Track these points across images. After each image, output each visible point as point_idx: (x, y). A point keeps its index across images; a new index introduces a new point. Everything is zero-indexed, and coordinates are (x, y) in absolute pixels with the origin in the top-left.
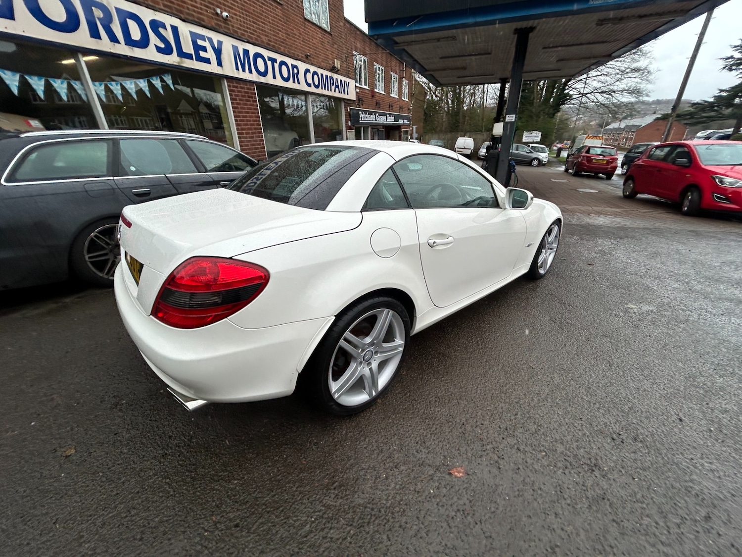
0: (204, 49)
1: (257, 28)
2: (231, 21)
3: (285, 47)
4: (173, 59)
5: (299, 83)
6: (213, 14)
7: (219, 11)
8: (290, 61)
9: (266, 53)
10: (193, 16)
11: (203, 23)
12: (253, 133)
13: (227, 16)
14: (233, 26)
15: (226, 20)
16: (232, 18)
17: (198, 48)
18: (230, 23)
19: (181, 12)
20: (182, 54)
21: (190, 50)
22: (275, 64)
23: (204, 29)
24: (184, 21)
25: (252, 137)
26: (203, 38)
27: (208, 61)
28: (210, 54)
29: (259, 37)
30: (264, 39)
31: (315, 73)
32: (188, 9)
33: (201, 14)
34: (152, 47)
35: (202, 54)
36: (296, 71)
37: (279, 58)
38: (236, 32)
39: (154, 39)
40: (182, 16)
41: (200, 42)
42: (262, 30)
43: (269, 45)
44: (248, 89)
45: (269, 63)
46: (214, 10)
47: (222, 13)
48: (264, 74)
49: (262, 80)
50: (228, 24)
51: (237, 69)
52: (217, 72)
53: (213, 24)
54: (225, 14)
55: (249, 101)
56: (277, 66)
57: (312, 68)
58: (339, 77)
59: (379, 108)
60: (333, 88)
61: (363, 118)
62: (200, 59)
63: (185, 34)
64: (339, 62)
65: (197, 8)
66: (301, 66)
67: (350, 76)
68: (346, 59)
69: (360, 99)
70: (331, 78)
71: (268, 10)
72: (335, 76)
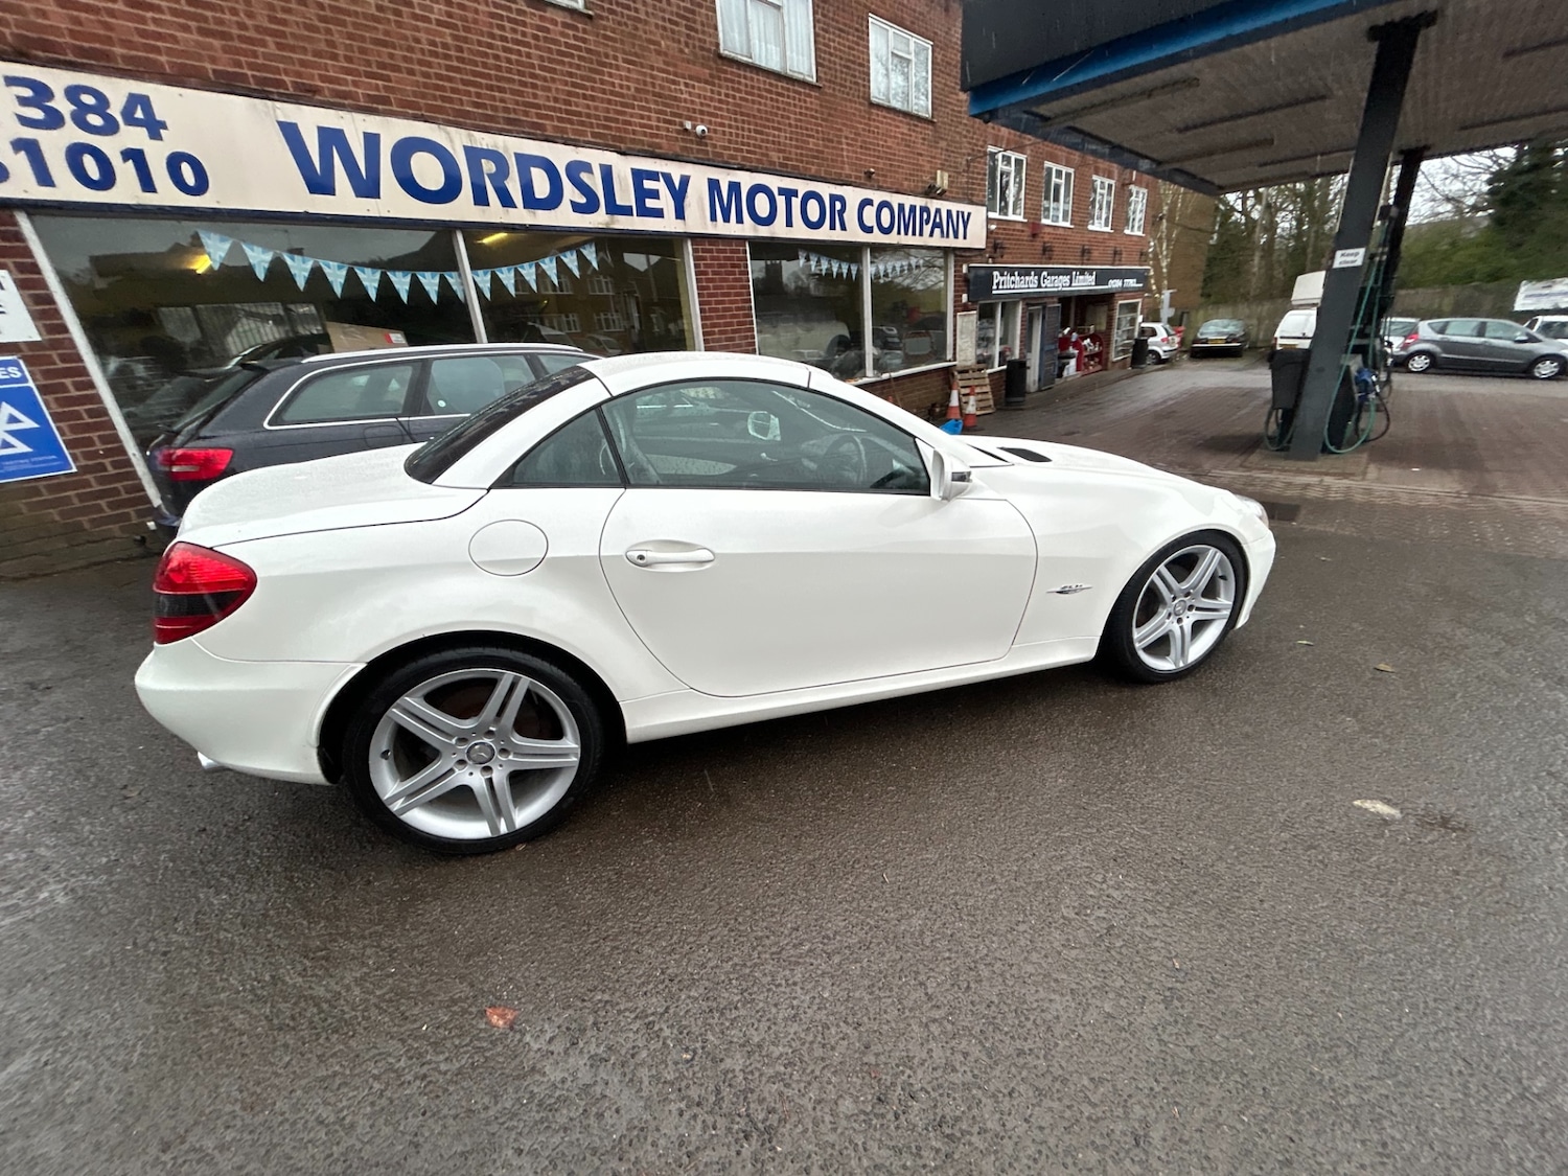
0: (655, 194)
1: (764, 141)
2: (710, 138)
3: (819, 165)
4: (599, 219)
5: (843, 228)
6: (678, 132)
7: (688, 125)
8: (826, 190)
9: (774, 182)
10: (642, 142)
11: (657, 151)
12: (734, 331)
13: (703, 130)
14: (715, 146)
15: (702, 138)
16: (714, 132)
17: (642, 194)
18: (708, 142)
19: (621, 140)
20: (614, 209)
21: (630, 200)
22: (793, 199)
23: (659, 161)
24: (623, 153)
25: (732, 339)
26: (653, 176)
27: (659, 213)
28: (666, 202)
29: (767, 155)
30: (776, 157)
31: (884, 204)
32: (634, 132)
33: (657, 136)
34: (566, 205)
35: (650, 203)
36: (838, 206)
37: (802, 187)
38: (720, 155)
39: (570, 193)
40: (623, 146)
41: (648, 184)
42: (774, 143)
43: (786, 166)
44: (732, 251)
45: (781, 201)
46: (682, 125)
47: (694, 127)
48: (769, 220)
49: (764, 232)
50: (705, 145)
51: (713, 218)
52: (673, 230)
53: (677, 150)
54: (700, 128)
55: (734, 273)
56: (796, 202)
57: (878, 197)
58: (944, 206)
59: (1050, 259)
60: (927, 229)
61: (1006, 284)
62: (645, 212)
63: (622, 174)
64: (946, 175)
65: (651, 127)
66: (853, 196)
67: (975, 199)
68: (968, 166)
69: (996, 245)
70: (924, 209)
71: (789, 104)
72: (933, 205)
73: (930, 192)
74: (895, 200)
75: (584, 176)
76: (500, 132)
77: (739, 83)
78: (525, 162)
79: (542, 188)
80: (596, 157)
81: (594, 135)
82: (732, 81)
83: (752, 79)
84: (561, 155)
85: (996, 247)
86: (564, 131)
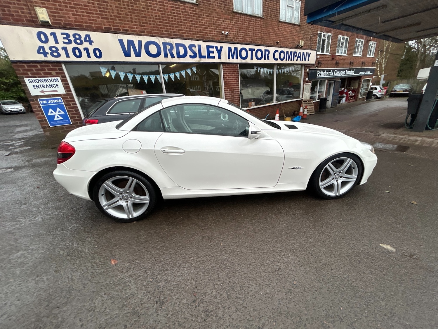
0: (213, 52)
1: (245, 35)
2: (230, 36)
3: (261, 41)
4: (197, 60)
6: (220, 34)
7: (223, 32)
8: (263, 48)
9: (247, 47)
10: (210, 38)
11: (214, 40)
12: (233, 90)
13: (227, 34)
14: (230, 38)
15: (227, 36)
16: (231, 33)
17: (209, 52)
18: (229, 36)
19: (204, 38)
20: (201, 57)
21: (205, 54)
22: (253, 51)
23: (214, 43)
24: (204, 41)
25: (233, 92)
26: (212, 47)
27: (213, 57)
28: (216, 54)
30: (248, 39)
31: (282, 52)
32: (208, 35)
33: (214, 36)
34: (188, 56)
35: (211, 55)
36: (267, 53)
37: (256, 48)
38: (232, 40)
39: (189, 53)
40: (204, 39)
41: (211, 49)
42: (248, 35)
43: (252, 42)
44: (234, 67)
45: (249, 52)
46: (221, 32)
47: (225, 33)
48: (245, 58)
49: (244, 61)
50: (228, 37)
51: (229, 58)
52: (217, 62)
53: (220, 39)
54: (226, 33)
55: (234, 74)
56: (254, 52)
57: (280, 49)
58: (302, 51)
59: (338, 66)
60: (296, 58)
61: (321, 75)
62: (209, 57)
63: (204, 48)
64: (303, 41)
65: (212, 34)
66: (272, 50)
67: (312, 48)
68: (311, 38)
69: (319, 62)
70: (295, 52)
71: (253, 24)
72: (298, 51)
73: (297, 47)
74: (285, 50)
75: (193, 48)
76: (172, 38)
77: (239, 19)
78: (178, 45)
79: (182, 52)
80: (196, 43)
81: (197, 37)
82: (237, 19)
83: (243, 18)
84: (187, 43)
85: (319, 63)
86: (189, 36)
